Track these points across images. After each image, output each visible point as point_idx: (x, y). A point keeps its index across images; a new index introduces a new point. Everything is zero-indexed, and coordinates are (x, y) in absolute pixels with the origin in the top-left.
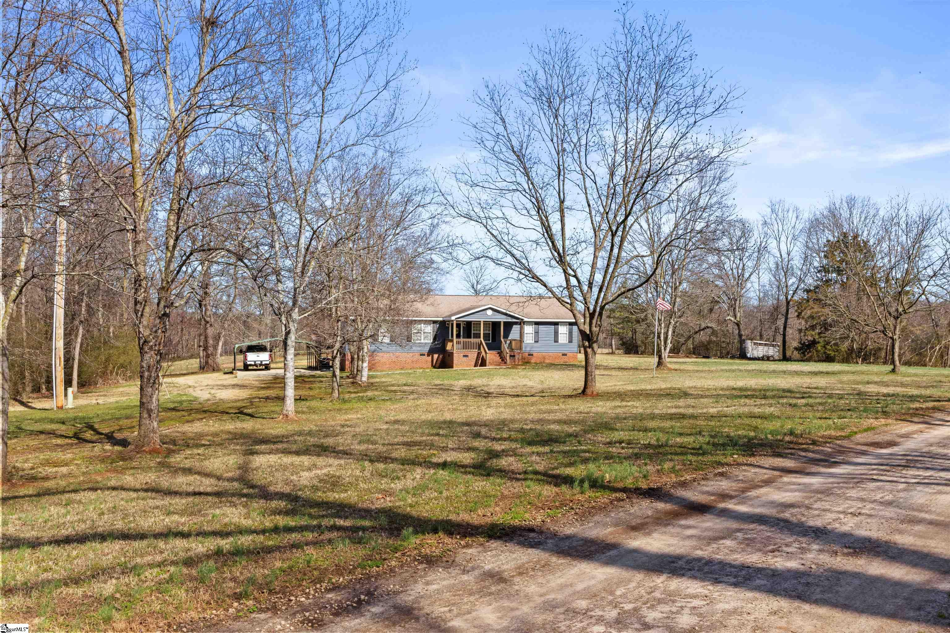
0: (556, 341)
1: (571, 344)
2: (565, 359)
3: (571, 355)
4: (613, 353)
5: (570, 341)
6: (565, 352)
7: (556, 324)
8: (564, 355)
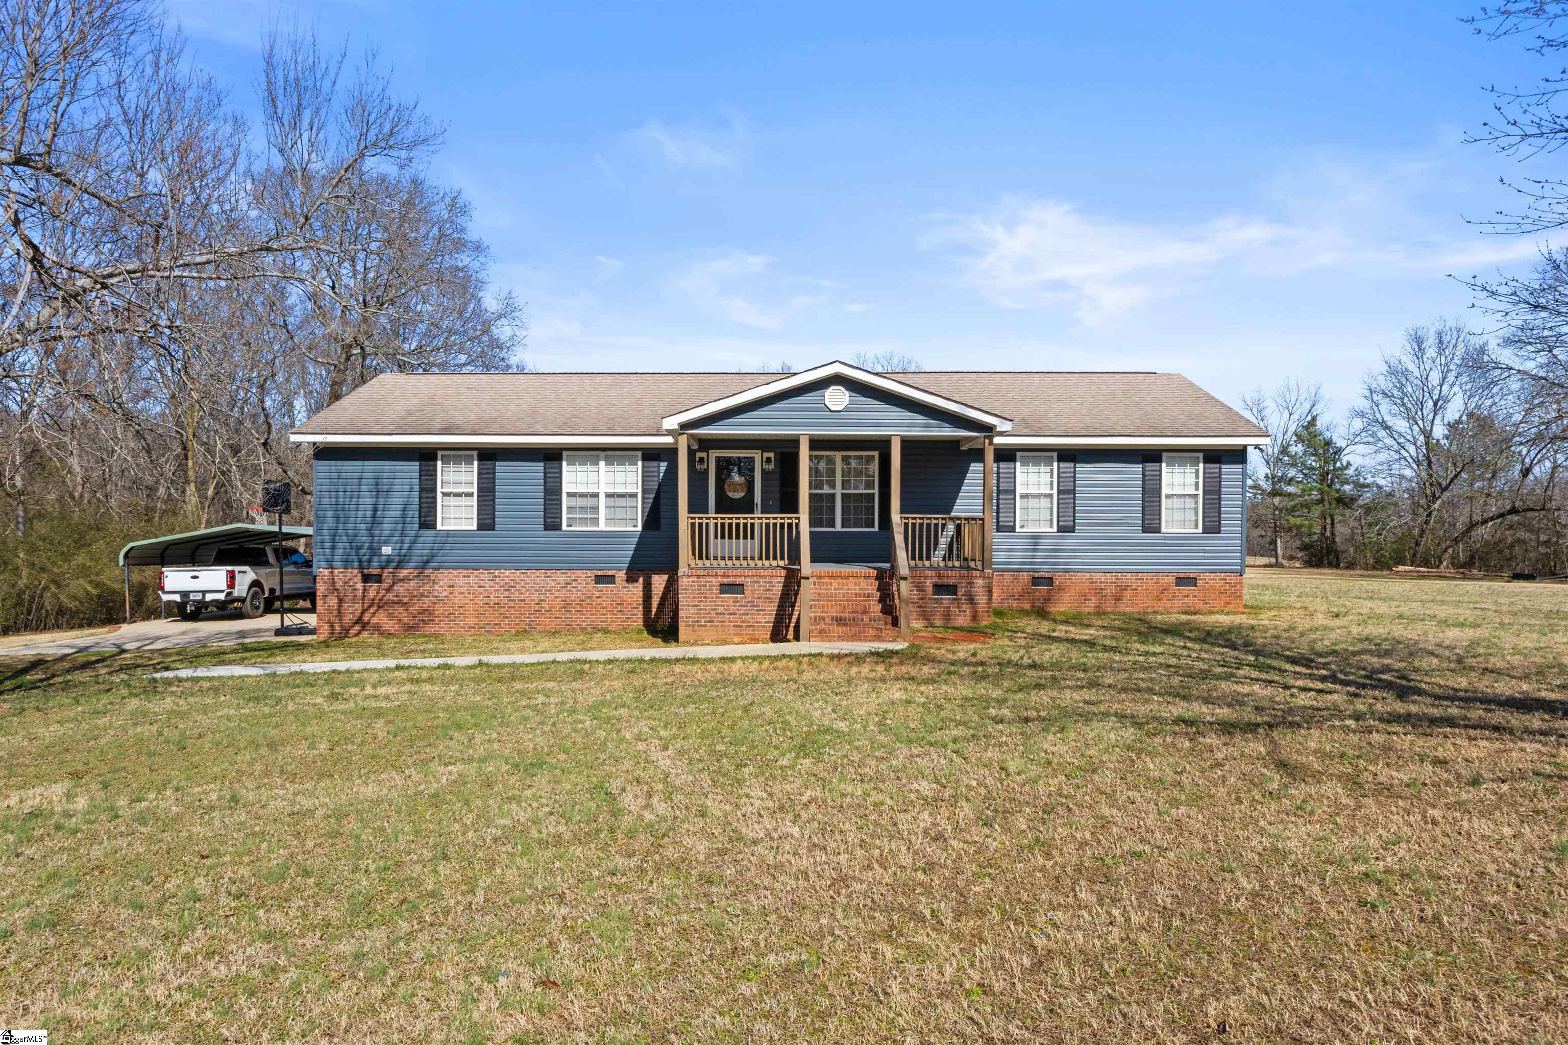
0: (1151, 524)
1: (1214, 540)
2: (1188, 596)
3: (1215, 581)
4: (1277, 565)
5: (1212, 526)
6: (1191, 571)
7: (1151, 456)
8: (1182, 581)
